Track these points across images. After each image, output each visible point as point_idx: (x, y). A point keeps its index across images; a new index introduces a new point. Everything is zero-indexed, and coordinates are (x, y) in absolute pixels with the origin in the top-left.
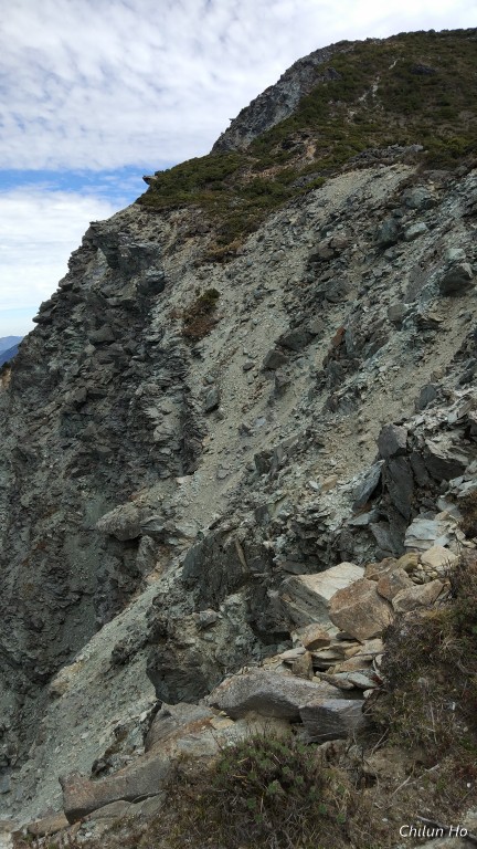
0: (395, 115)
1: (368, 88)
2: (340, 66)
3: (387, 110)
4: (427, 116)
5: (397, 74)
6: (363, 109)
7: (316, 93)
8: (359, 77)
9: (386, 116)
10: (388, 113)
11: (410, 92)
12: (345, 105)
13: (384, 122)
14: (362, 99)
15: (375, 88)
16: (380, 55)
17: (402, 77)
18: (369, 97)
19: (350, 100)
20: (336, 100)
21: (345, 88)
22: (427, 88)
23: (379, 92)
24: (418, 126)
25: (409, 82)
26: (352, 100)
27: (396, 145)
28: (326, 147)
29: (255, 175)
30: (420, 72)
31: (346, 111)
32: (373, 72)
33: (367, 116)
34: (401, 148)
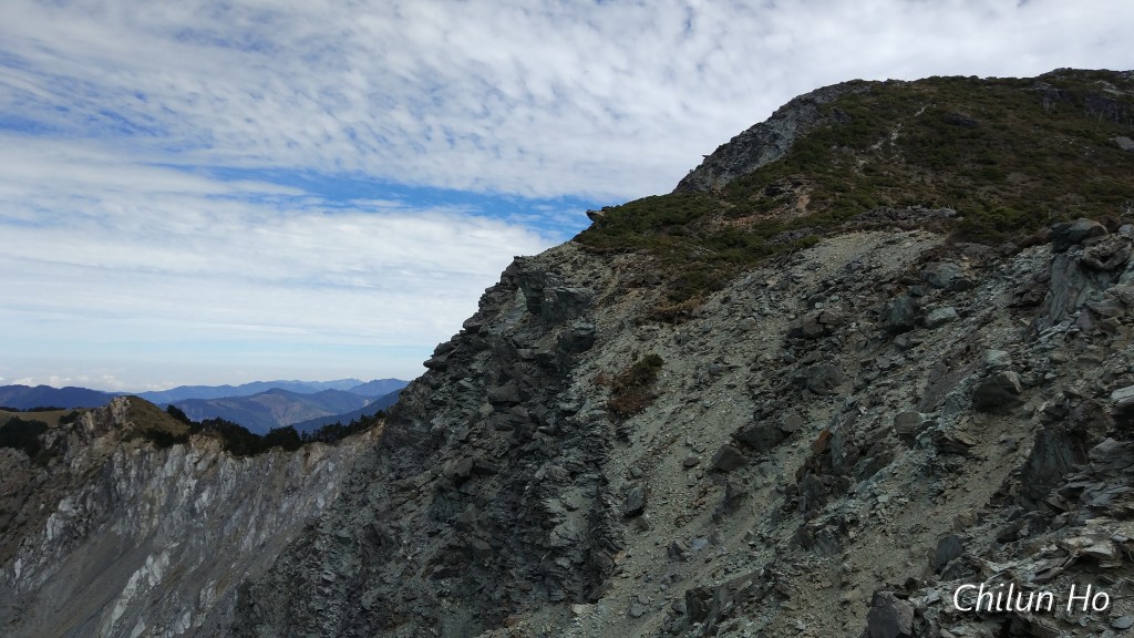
0: (921, 169)
1: (885, 134)
2: (851, 107)
3: (908, 162)
4: (965, 174)
5: (924, 122)
6: (877, 159)
7: (816, 136)
8: (873, 122)
9: (907, 169)
10: (911, 166)
11: (942, 144)
12: (854, 151)
13: (904, 176)
14: (876, 147)
15: (895, 136)
16: (905, 99)
17: (932, 127)
18: (886, 146)
19: (861, 147)
20: (842, 146)
21: (855, 132)
22: (966, 141)
23: (899, 141)
24: (950, 185)
25: (942, 133)
26: (862, 146)
27: (919, 206)
28: (824, 199)
29: (727, 223)
30: (957, 123)
31: (854, 160)
32: (893, 118)
33: (882, 167)
34: (925, 210)
